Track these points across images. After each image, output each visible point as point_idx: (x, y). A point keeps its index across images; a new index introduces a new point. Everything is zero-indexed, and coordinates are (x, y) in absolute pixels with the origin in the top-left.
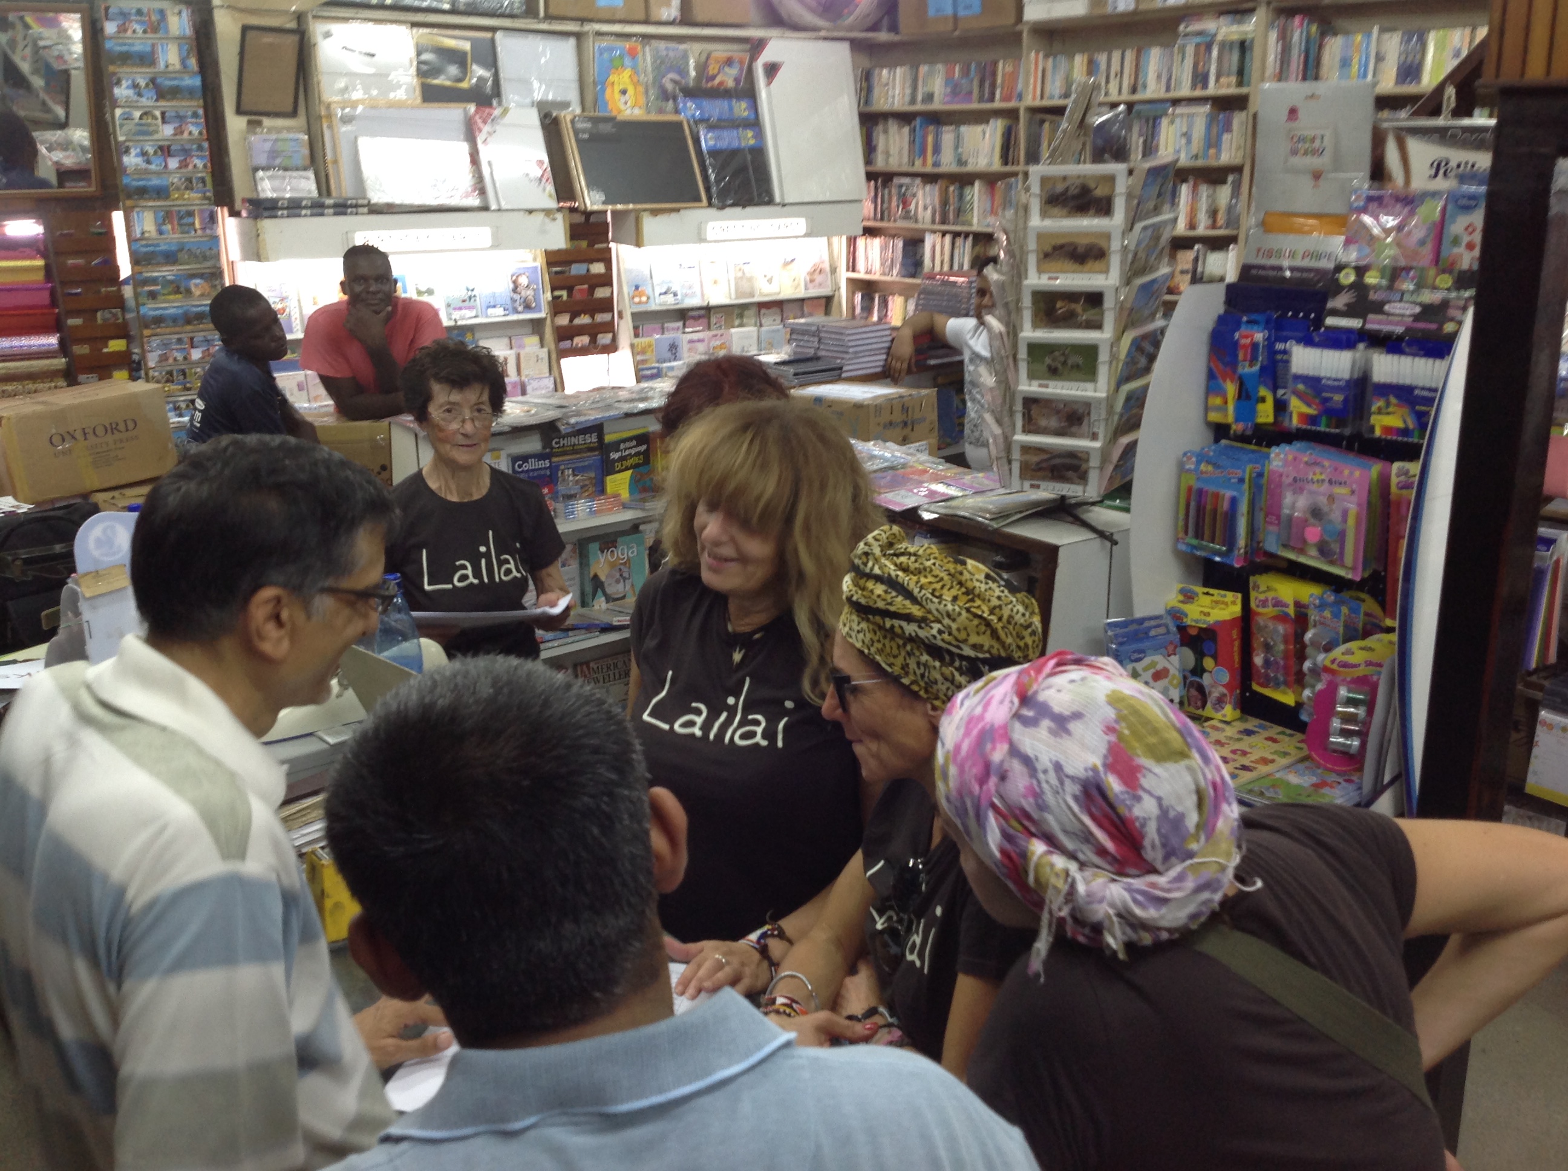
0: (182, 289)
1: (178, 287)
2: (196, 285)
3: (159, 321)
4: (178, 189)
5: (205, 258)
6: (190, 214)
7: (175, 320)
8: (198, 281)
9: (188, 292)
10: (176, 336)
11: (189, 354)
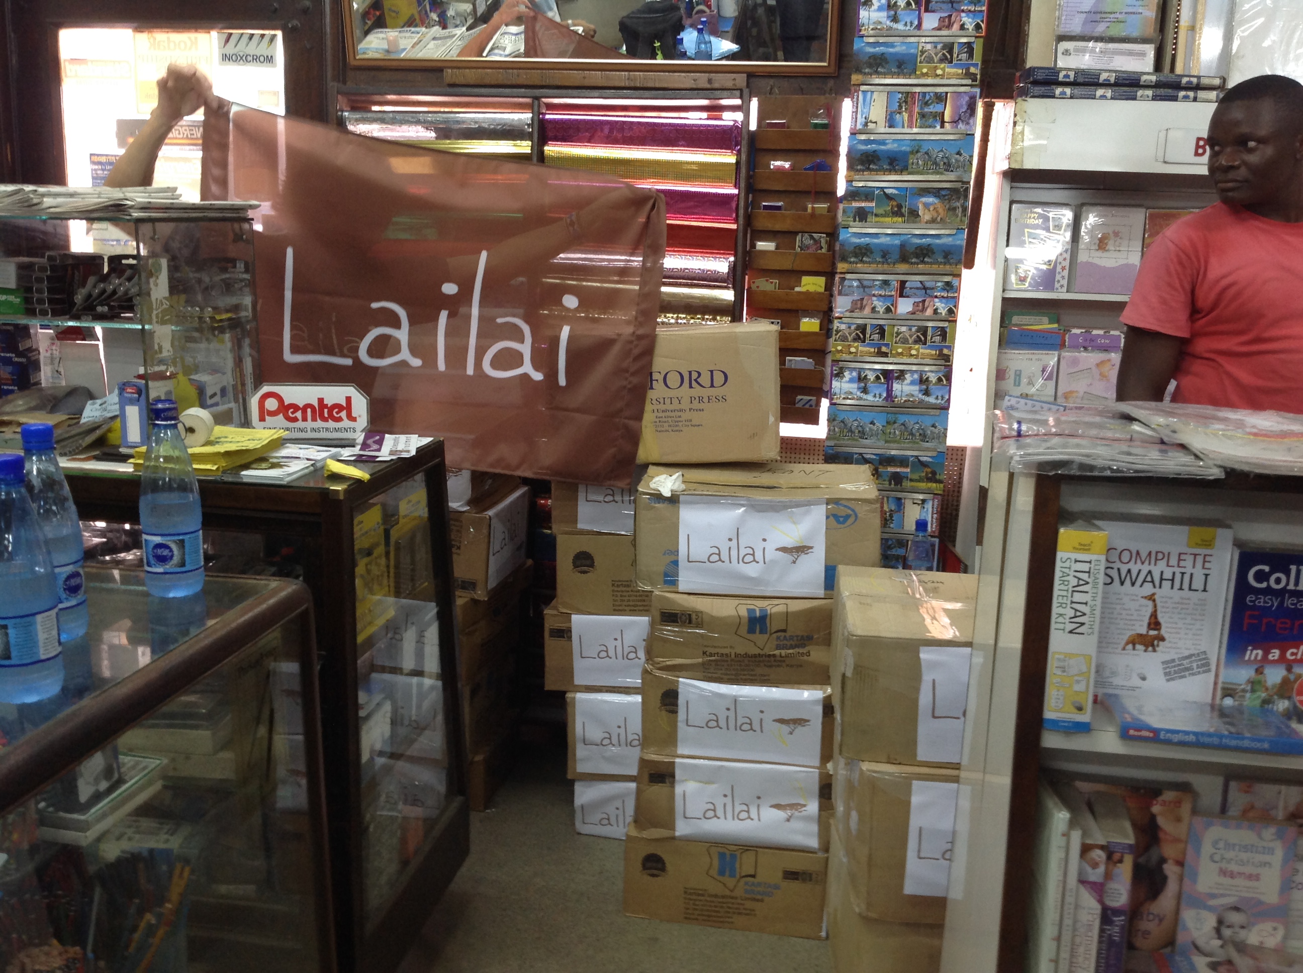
0: (904, 210)
1: (900, 206)
2: (926, 206)
3: (862, 252)
4: (930, 60)
5: (948, 167)
6: (941, 98)
7: (885, 254)
8: (931, 200)
9: (914, 214)
10: (880, 277)
11: (895, 304)
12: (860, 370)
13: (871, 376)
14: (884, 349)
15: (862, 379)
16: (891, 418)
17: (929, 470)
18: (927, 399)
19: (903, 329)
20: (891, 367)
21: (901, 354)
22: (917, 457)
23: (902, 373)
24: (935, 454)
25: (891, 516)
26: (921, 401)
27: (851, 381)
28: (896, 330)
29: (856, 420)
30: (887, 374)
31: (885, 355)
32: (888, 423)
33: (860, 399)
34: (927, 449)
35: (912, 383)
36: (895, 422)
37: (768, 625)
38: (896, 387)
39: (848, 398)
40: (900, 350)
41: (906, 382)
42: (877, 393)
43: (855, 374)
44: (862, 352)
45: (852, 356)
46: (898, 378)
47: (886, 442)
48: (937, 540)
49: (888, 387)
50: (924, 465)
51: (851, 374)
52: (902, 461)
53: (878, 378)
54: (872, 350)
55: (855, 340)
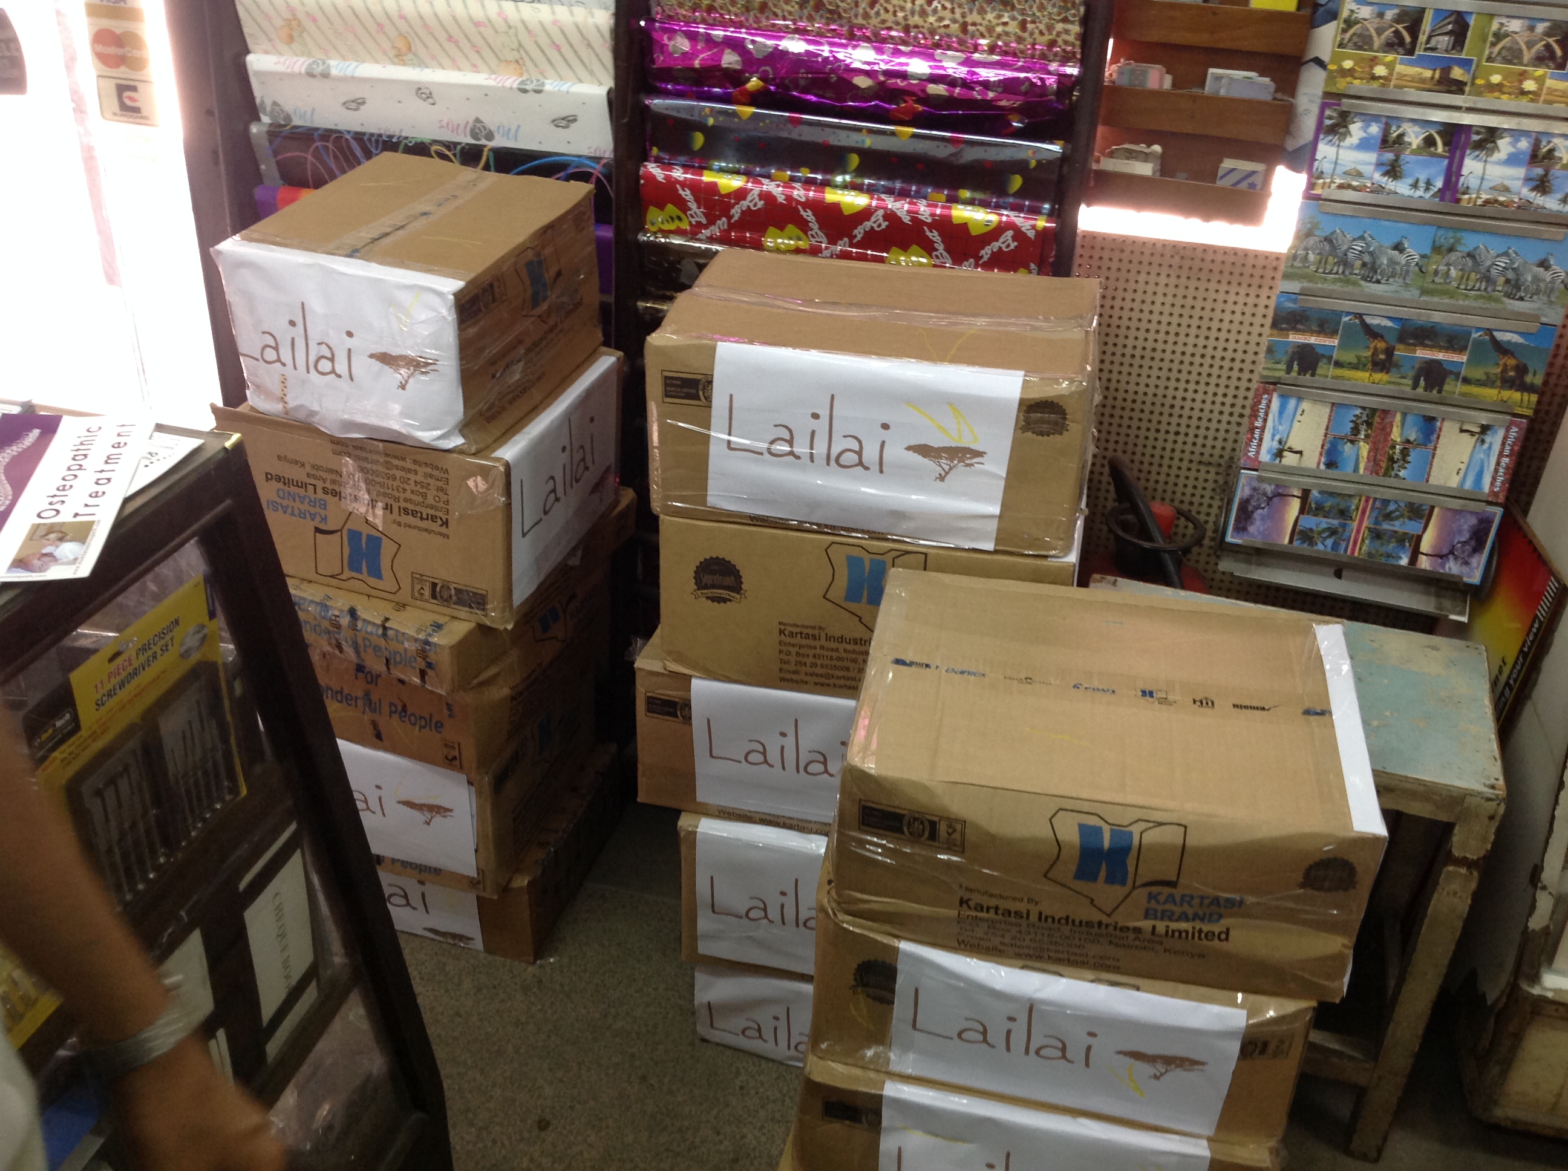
12: (1388, 122)
13: (1414, 137)
14: (1457, 73)
15: (1390, 143)
16: (1445, 238)
17: (1512, 362)
18: (1539, 200)
19: (1515, 25)
20: (1467, 119)
21: (1499, 87)
22: (1489, 331)
23: (1492, 134)
24: (1533, 327)
25: (1405, 453)
26: (1525, 206)
27: (1364, 145)
28: (1495, 26)
29: (1362, 238)
30: (1453, 135)
31: (1458, 87)
32: (1436, 249)
33: (1379, 189)
34: (1519, 316)
35: (1512, 160)
36: (1451, 250)
37: (1131, 869)
38: (1472, 166)
39: (1349, 187)
40: (1496, 79)
41: (1496, 156)
42: (1423, 178)
43: (1375, 129)
44: (1401, 77)
45: (1375, 85)
46: (1479, 146)
47: (1424, 292)
48: (1499, 511)
49: (1450, 165)
50: (1502, 349)
51: (1365, 129)
52: (1454, 340)
53: (1429, 142)
54: (1428, 73)
55: (1389, 46)
